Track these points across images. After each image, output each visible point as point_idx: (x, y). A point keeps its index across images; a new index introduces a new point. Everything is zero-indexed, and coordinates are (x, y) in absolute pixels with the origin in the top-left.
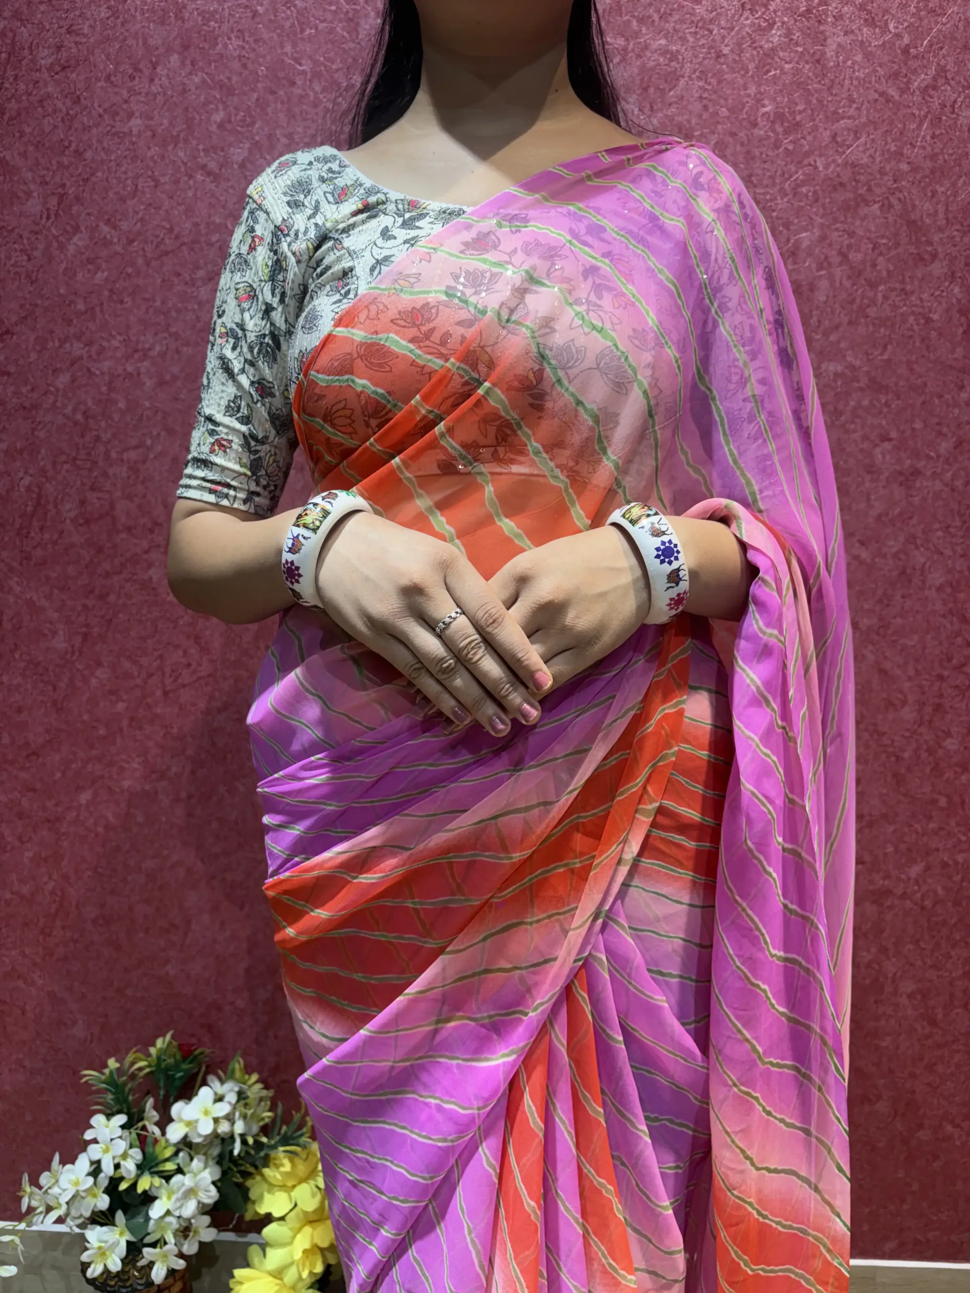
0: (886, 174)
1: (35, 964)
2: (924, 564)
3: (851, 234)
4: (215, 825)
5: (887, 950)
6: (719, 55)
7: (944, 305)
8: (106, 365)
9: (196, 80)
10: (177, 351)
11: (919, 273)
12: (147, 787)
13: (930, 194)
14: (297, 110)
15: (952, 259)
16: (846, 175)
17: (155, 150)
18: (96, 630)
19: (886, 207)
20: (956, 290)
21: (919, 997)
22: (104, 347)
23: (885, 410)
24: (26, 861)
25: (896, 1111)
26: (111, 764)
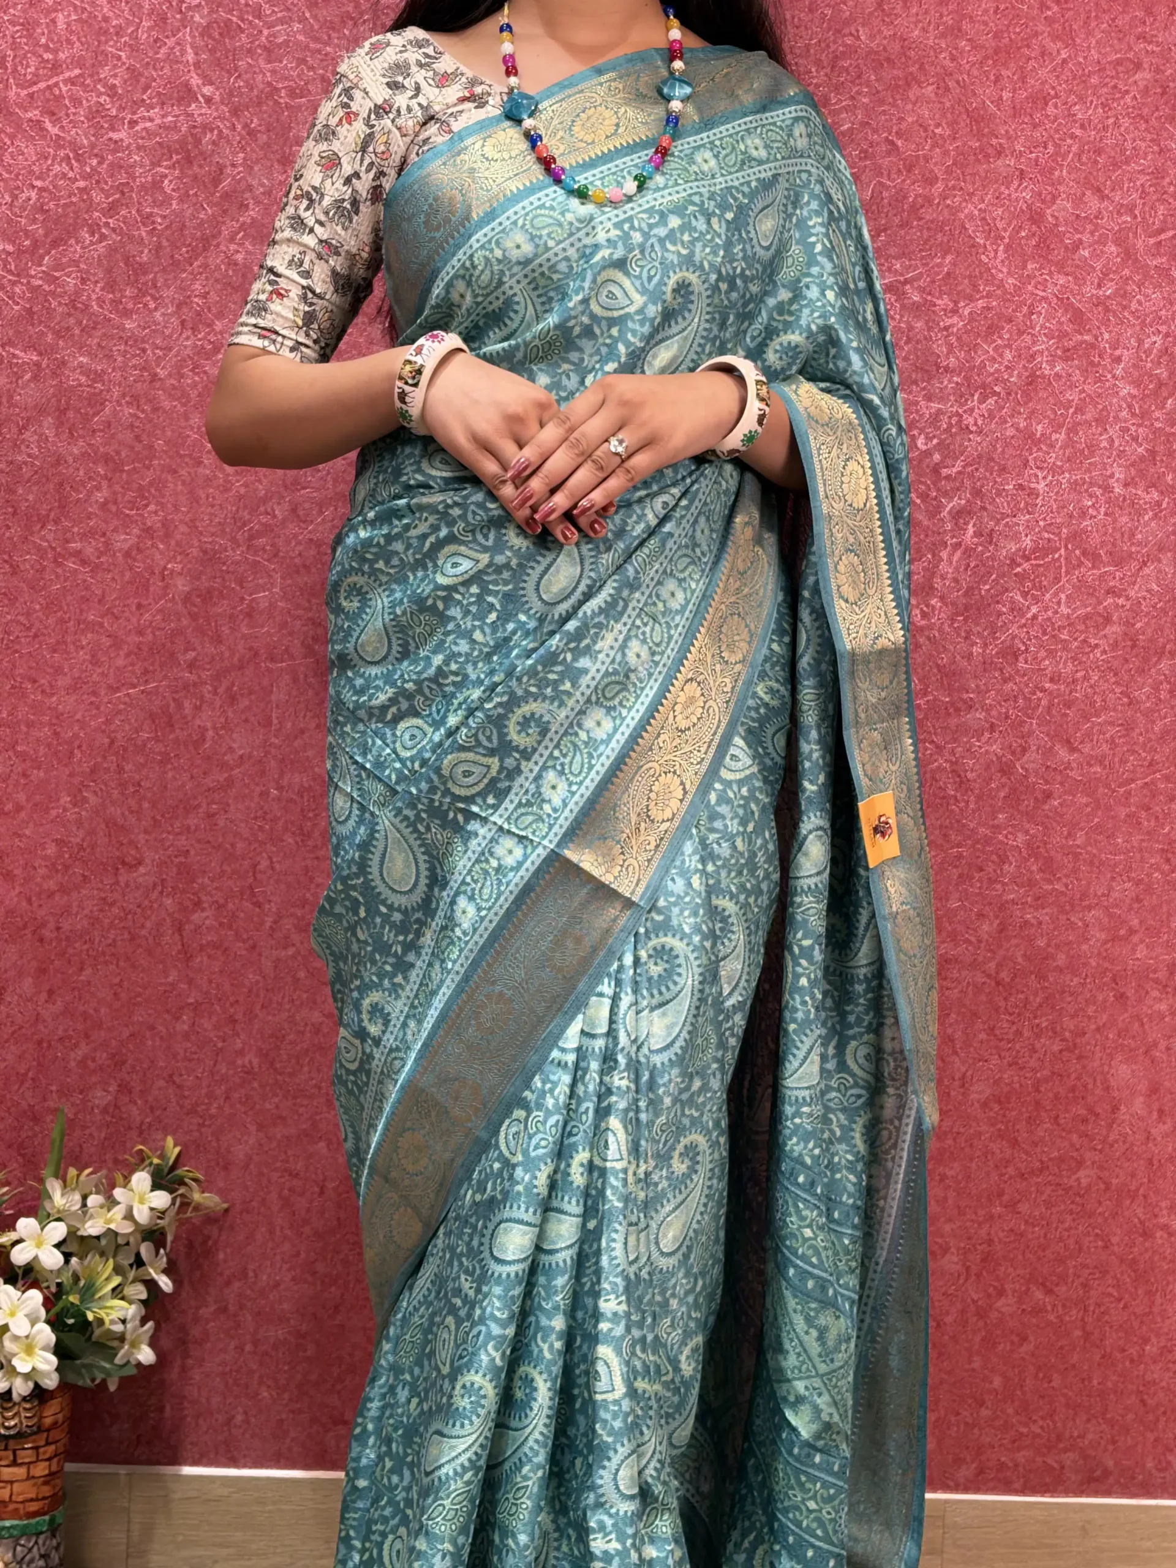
4: (51, 850)
5: (952, 1041)
16: (894, 49)
21: (996, 1107)
25: (968, 1269)
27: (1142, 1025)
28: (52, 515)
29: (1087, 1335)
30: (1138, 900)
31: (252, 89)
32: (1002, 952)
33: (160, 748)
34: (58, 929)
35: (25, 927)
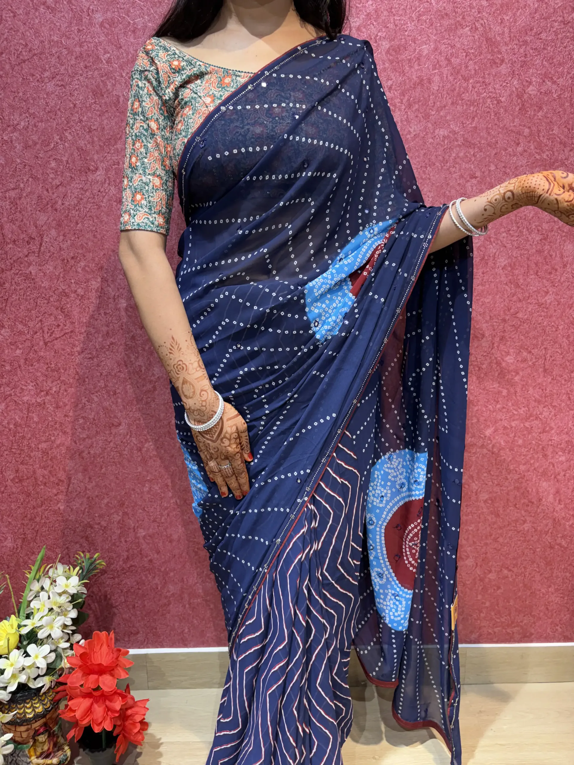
0: (474, 8)
2: (495, 253)
3: (453, 47)
7: (508, 92)
11: (493, 71)
12: (39, 400)
13: (500, 21)
15: (513, 63)
19: (474, 29)
20: (515, 82)
21: (490, 502)
23: (473, 159)
25: (477, 564)
26: (15, 387)
27: (554, 466)
28: (61, 275)
34: (89, 453)
35: (75, 453)
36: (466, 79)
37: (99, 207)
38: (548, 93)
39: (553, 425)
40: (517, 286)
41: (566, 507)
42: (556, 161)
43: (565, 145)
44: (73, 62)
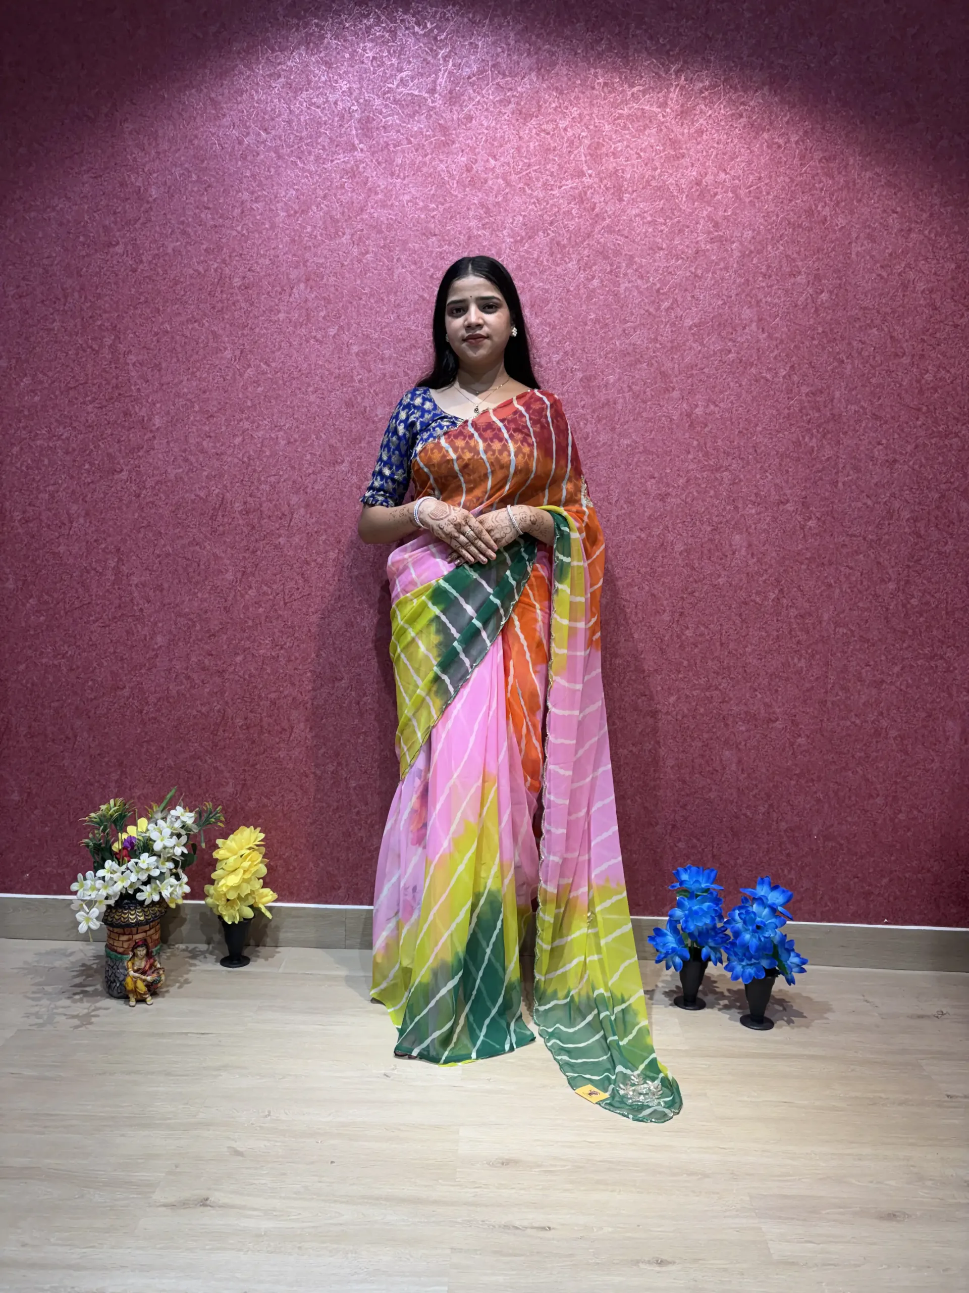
0: (649, 349)
1: (207, 751)
2: (673, 540)
3: (633, 377)
4: (309, 674)
6: (568, 291)
7: (679, 412)
8: (260, 434)
9: (313, 296)
10: (298, 427)
12: (273, 654)
13: (671, 359)
14: (362, 311)
15: (681, 390)
16: (631, 349)
17: (291, 329)
18: (249, 570)
19: (650, 365)
20: (685, 405)
21: (676, 768)
22: (259, 425)
24: (206, 695)
26: (254, 641)
27: (735, 736)
28: (305, 546)
29: (714, 856)
30: (733, 686)
31: (376, 376)
32: (677, 709)
33: (348, 634)
36: (644, 402)
37: (342, 491)
38: (712, 413)
39: (731, 695)
40: (693, 568)
41: (749, 776)
42: (721, 467)
43: (728, 454)
44: (332, 381)
